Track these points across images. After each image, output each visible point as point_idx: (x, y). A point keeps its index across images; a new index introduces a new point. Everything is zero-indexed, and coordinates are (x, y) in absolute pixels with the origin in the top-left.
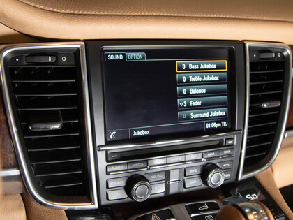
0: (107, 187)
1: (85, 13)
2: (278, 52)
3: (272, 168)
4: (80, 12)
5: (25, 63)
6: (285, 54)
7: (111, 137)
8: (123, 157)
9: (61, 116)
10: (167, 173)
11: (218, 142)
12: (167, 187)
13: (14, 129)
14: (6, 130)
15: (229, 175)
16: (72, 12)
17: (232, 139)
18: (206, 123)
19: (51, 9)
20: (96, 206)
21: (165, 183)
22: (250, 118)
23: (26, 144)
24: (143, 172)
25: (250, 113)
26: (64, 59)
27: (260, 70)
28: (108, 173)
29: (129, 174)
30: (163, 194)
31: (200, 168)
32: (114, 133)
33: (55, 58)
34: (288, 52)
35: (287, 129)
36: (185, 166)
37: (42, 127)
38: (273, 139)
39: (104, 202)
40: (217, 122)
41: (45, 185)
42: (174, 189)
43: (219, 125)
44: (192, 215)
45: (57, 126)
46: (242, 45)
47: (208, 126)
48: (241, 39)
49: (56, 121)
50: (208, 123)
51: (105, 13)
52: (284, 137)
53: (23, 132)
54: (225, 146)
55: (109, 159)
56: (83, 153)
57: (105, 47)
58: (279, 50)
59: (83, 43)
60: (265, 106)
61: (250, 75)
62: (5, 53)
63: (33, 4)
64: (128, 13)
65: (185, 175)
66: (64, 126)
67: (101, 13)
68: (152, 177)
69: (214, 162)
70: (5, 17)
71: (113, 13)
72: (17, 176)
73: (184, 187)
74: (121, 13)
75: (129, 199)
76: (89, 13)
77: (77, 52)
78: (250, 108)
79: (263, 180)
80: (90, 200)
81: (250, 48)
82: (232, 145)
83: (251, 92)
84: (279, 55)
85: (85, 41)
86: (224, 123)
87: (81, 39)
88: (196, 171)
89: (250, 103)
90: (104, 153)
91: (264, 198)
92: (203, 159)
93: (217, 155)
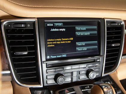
0: (47, 78)
2: (119, 23)
3: (117, 71)
4: (35, 6)
5: (12, 27)
6: (122, 24)
8: (53, 66)
9: (28, 49)
10: (72, 73)
11: (93, 60)
12: (72, 79)
13: (8, 54)
14: (5, 55)
15: (98, 74)
16: (32, 6)
17: (99, 59)
19: (23, 5)
20: (42, 86)
21: (71, 77)
22: (107, 51)
23: (13, 61)
24: (61, 73)
25: (107, 48)
26: (29, 25)
27: (111, 31)
28: (47, 73)
29: (56, 73)
30: (70, 82)
31: (86, 71)
33: (25, 25)
34: (123, 23)
35: (123, 55)
36: (79, 70)
37: (20, 53)
38: (117, 59)
39: (45, 85)
41: (20, 77)
42: (75, 80)
44: (82, 90)
45: (26, 53)
46: (103, 20)
48: (103, 18)
49: (25, 51)
51: (46, 7)
52: (121, 59)
53: (12, 55)
54: (96, 62)
55: (47, 67)
56: (36, 64)
57: (46, 21)
58: (119, 22)
59: (37, 19)
60: (113, 45)
61: (107, 32)
62: (4, 23)
63: (16, 3)
64: (55, 7)
65: (79, 74)
66: (29, 53)
67: (44, 7)
68: (66, 74)
69: (92, 68)
70: (4, 8)
71: (49, 7)
72: (9, 73)
73: (79, 79)
74: (52, 7)
75: (56, 84)
76: (39, 7)
77: (34, 23)
78: (107, 46)
79: (112, 76)
80: (40, 84)
81: (107, 21)
82: (99, 61)
83: (107, 40)
84: (119, 24)
85: (37, 18)
87: (36, 17)
88: (84, 72)
89: (107, 44)
90: (45, 64)
91: (113, 84)
92: (87, 67)
93: (93, 66)
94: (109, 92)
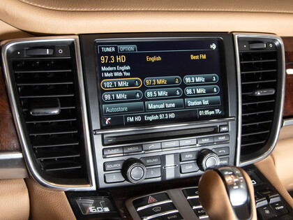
0: (105, 170)
1: (78, 10)
2: (269, 43)
3: (272, 156)
4: (74, 10)
5: (25, 56)
6: (277, 44)
7: (107, 123)
8: (119, 141)
10: (163, 158)
11: (213, 129)
15: (226, 162)
16: (66, 9)
17: (227, 125)
18: (199, 110)
19: (47, 7)
20: (94, 188)
21: (161, 168)
23: (28, 130)
24: (138, 157)
25: (243, 101)
26: (61, 51)
28: (104, 156)
29: (126, 158)
30: (159, 179)
31: (195, 154)
32: (110, 119)
33: (52, 51)
36: (180, 151)
37: (42, 112)
38: (271, 128)
39: (102, 185)
40: (210, 110)
41: (45, 168)
42: (170, 175)
43: (212, 112)
44: (189, 198)
45: (56, 112)
46: (231, 37)
47: (201, 113)
48: (230, 31)
49: (55, 106)
50: (201, 110)
51: (96, 10)
52: (282, 126)
53: (25, 117)
54: (220, 132)
57: (98, 40)
58: (270, 41)
59: (77, 37)
60: (259, 93)
61: (241, 64)
63: (32, 3)
64: (118, 9)
65: (181, 161)
66: (62, 111)
67: (93, 10)
68: (148, 161)
69: (210, 148)
70: (7, 14)
71: (104, 10)
72: (20, 159)
73: (181, 172)
74: (111, 9)
75: (126, 183)
77: (72, 45)
79: (262, 168)
80: (88, 182)
82: (227, 131)
83: (242, 81)
84: (271, 45)
85: (79, 35)
86: (218, 111)
87: (76, 33)
88: (191, 156)
89: (243, 91)
91: (262, 183)
92: (198, 145)
93: (212, 141)
94: (236, 182)
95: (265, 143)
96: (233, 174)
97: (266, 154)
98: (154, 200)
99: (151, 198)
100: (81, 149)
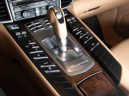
0: (15, 15)
3: (72, 6)
20: (12, 21)
24: (26, 9)
28: (14, 10)
30: (34, 16)
31: (46, 7)
36: (40, 6)
39: (15, 20)
42: (38, 15)
44: (45, 21)
55: (14, 5)
65: (41, 9)
68: (30, 10)
69: (51, 4)
73: (42, 13)
75: (23, 19)
80: (10, 19)
88: (44, 7)
90: (11, 4)
92: (46, 3)
93: (51, 2)
95: (69, 1)
96: (57, 9)
97: (70, 5)
98: (33, 23)
99: (32, 23)
100: (6, 8)
